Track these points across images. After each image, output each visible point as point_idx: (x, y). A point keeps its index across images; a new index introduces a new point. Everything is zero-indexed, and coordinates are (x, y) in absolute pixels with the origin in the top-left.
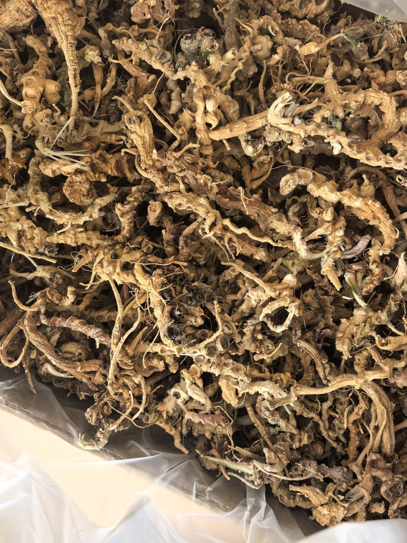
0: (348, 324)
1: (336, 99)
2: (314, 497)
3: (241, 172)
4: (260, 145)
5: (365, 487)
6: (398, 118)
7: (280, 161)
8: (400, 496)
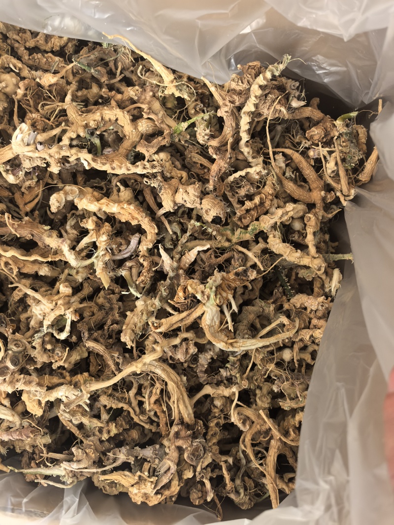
0: (132, 315)
1: (77, 120)
2: (123, 480)
3: (14, 198)
4: (21, 173)
5: (171, 458)
6: (136, 128)
7: (50, 181)
8: (201, 458)
